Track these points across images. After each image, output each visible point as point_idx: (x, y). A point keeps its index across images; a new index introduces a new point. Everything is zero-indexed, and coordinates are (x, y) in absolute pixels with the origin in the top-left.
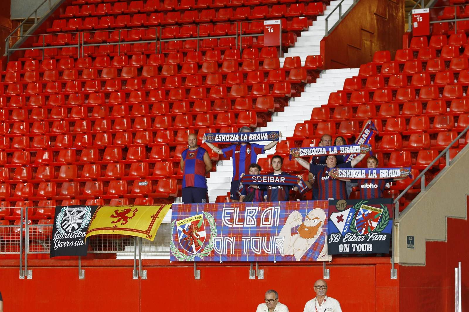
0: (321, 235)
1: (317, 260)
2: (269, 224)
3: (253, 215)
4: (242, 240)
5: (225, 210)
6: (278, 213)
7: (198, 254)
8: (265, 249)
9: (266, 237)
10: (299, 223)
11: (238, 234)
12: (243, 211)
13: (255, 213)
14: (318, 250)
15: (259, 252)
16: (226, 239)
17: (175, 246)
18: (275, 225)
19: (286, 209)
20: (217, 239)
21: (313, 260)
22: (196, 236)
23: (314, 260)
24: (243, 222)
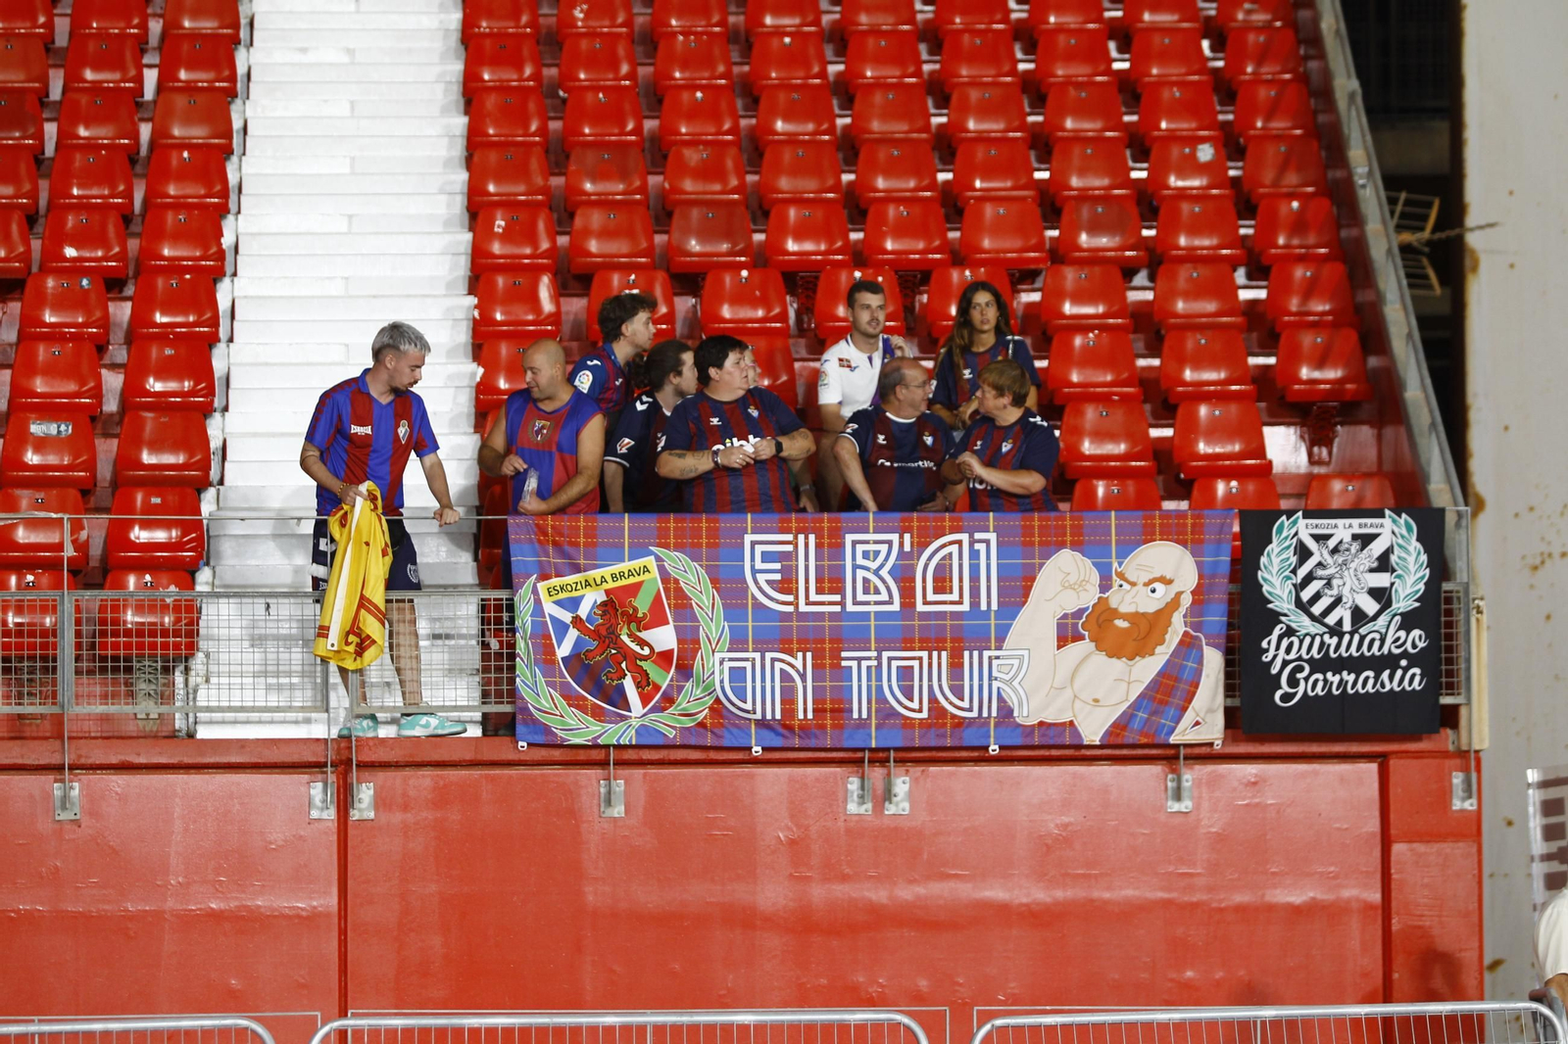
0: (1181, 642)
1: (1173, 740)
2: (955, 602)
3: (881, 566)
4: (844, 663)
5: (753, 544)
6: (988, 557)
7: (652, 716)
8: (947, 699)
9: (944, 654)
10: (1089, 597)
11: (823, 641)
12: (831, 547)
13: (887, 559)
14: (1177, 701)
15: (920, 711)
16: (773, 660)
17: (548, 684)
18: (984, 607)
19: (1025, 544)
20: (731, 660)
21: (1157, 741)
22: (637, 649)
23: (1160, 740)
24: (841, 591)
